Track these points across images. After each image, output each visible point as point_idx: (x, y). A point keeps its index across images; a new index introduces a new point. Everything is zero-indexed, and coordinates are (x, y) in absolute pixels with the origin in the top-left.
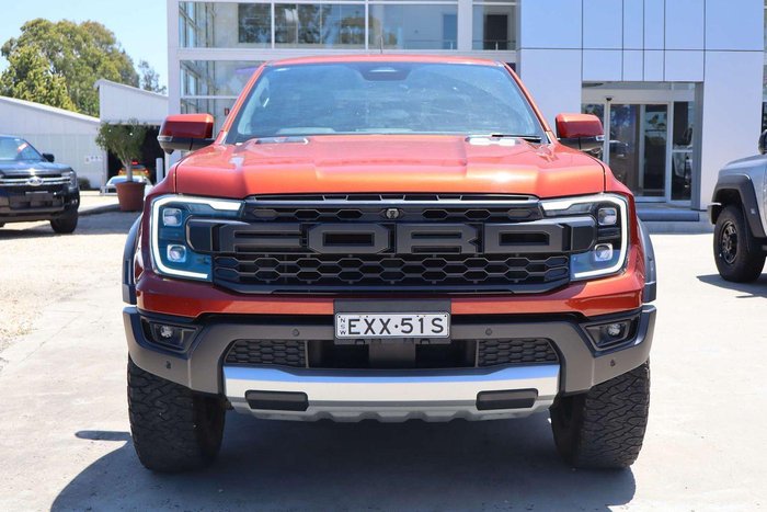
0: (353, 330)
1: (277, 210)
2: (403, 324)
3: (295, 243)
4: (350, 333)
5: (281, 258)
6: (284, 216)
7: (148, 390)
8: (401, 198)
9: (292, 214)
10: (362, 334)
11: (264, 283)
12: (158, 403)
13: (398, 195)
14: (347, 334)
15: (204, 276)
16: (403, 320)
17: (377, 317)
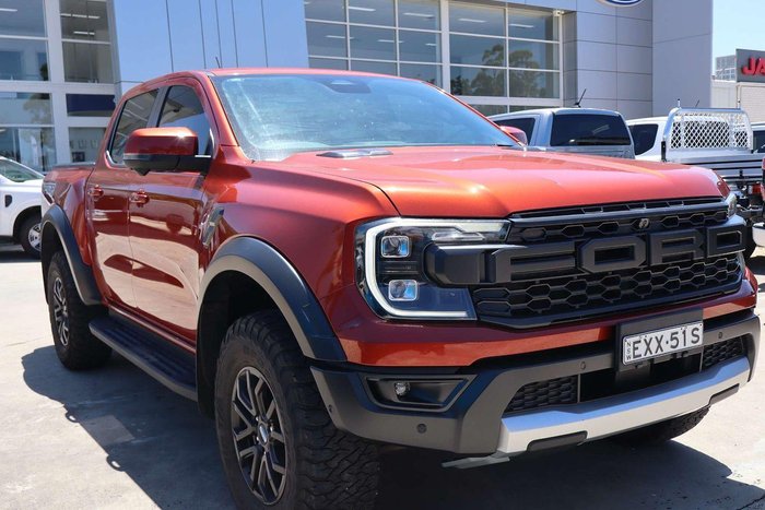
0: (637, 353)
1: (548, 228)
2: (672, 339)
3: (570, 264)
4: (635, 357)
5: (553, 283)
6: (553, 234)
7: (334, 464)
8: (642, 206)
9: (559, 232)
10: (643, 356)
11: (535, 314)
12: (346, 476)
13: (639, 204)
14: (632, 359)
15: (461, 314)
16: (673, 334)
17: (653, 335)
